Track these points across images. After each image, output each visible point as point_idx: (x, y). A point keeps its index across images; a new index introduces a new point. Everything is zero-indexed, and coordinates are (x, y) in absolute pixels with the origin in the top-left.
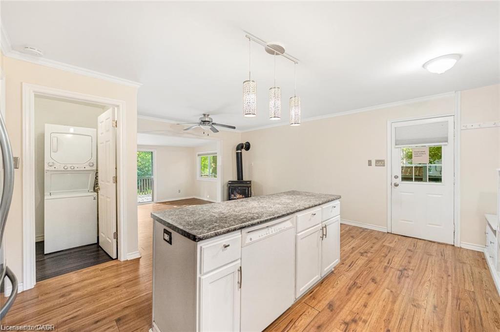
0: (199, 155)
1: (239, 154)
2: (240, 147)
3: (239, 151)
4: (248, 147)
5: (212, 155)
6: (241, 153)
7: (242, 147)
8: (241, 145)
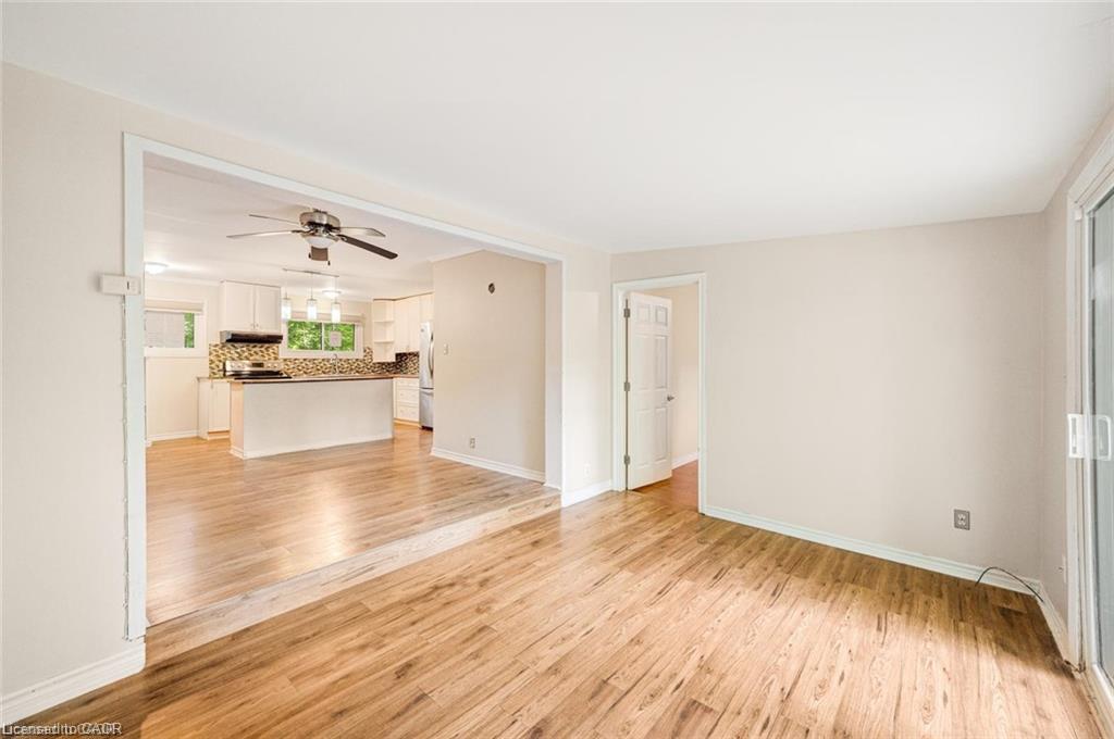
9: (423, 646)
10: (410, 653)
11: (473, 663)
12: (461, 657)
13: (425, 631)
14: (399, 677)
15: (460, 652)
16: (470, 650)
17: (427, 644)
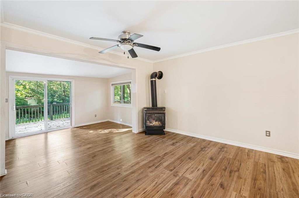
0: (112, 85)
1: (154, 82)
2: (154, 76)
3: (154, 79)
4: (160, 76)
5: (122, 85)
6: (155, 81)
7: (156, 75)
8: (155, 74)
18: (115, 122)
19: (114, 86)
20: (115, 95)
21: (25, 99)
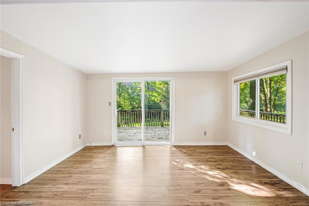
9: (190, 195)
10: (194, 195)
11: (181, 184)
12: (182, 187)
13: (186, 200)
14: (200, 191)
15: (182, 188)
16: (179, 187)
17: (188, 195)
18: (239, 151)
19: (238, 83)
20: (241, 102)
21: (160, 104)
